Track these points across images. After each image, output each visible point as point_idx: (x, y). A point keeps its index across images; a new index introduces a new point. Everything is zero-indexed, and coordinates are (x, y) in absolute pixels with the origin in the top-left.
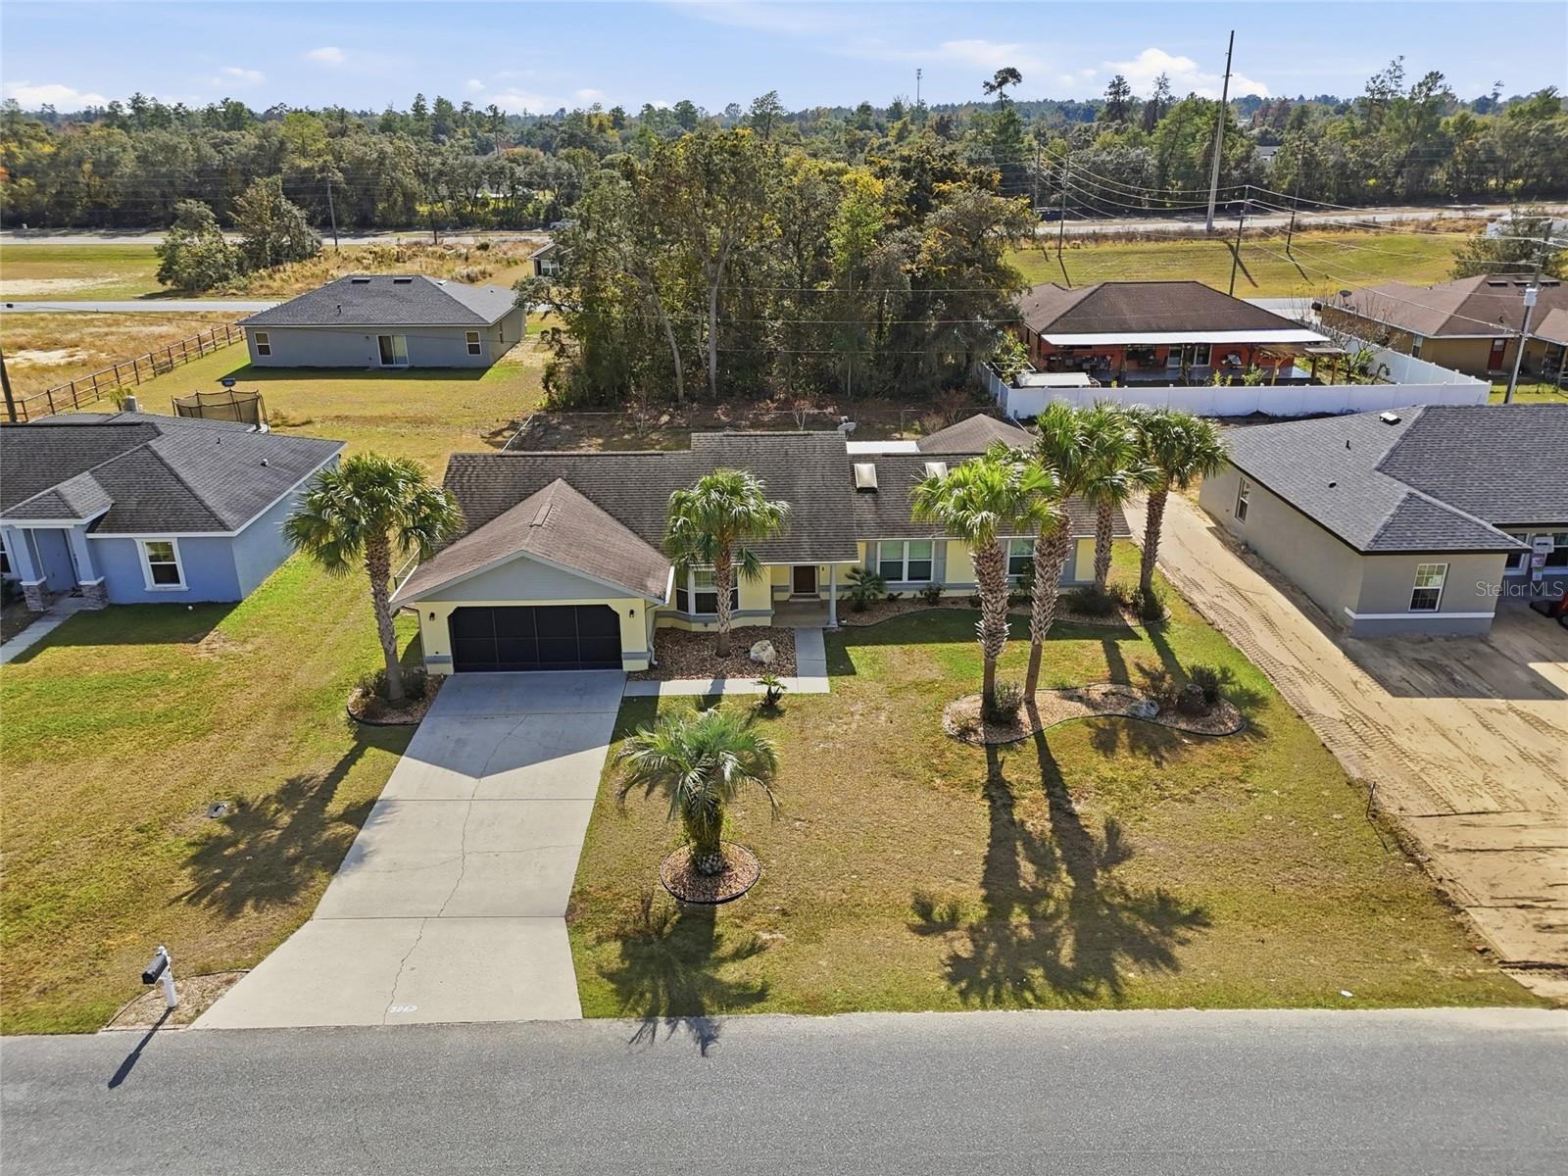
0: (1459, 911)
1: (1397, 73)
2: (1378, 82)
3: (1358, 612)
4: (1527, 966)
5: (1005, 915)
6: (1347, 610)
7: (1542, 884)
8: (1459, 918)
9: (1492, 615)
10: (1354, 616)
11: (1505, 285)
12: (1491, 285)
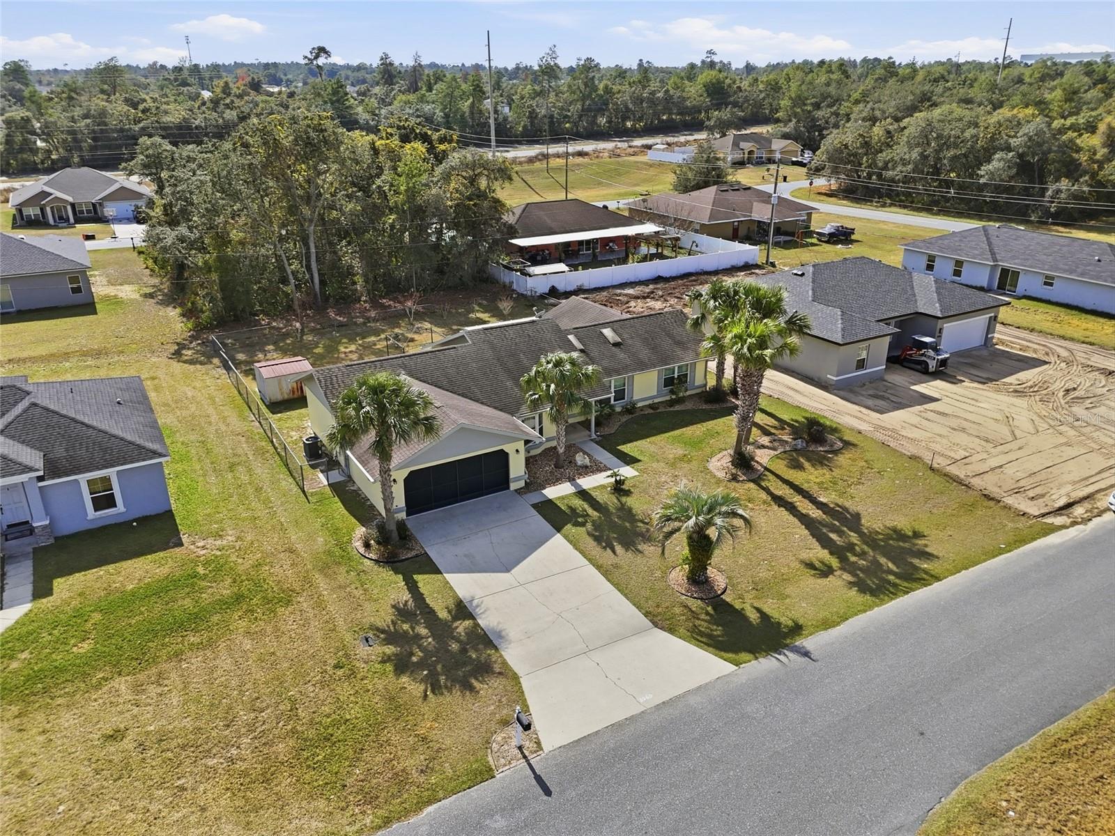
0: (999, 501)
1: (554, 56)
2: (544, 61)
3: (837, 376)
4: (1043, 515)
5: (847, 559)
6: (829, 376)
7: (1014, 482)
8: (1001, 504)
9: (884, 367)
10: (835, 379)
11: (727, 190)
12: (722, 191)
